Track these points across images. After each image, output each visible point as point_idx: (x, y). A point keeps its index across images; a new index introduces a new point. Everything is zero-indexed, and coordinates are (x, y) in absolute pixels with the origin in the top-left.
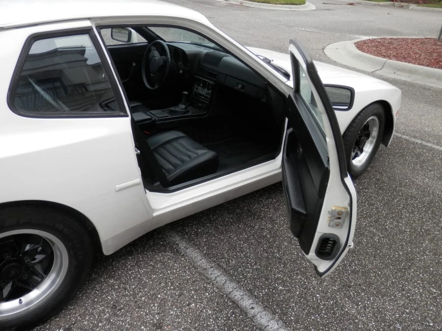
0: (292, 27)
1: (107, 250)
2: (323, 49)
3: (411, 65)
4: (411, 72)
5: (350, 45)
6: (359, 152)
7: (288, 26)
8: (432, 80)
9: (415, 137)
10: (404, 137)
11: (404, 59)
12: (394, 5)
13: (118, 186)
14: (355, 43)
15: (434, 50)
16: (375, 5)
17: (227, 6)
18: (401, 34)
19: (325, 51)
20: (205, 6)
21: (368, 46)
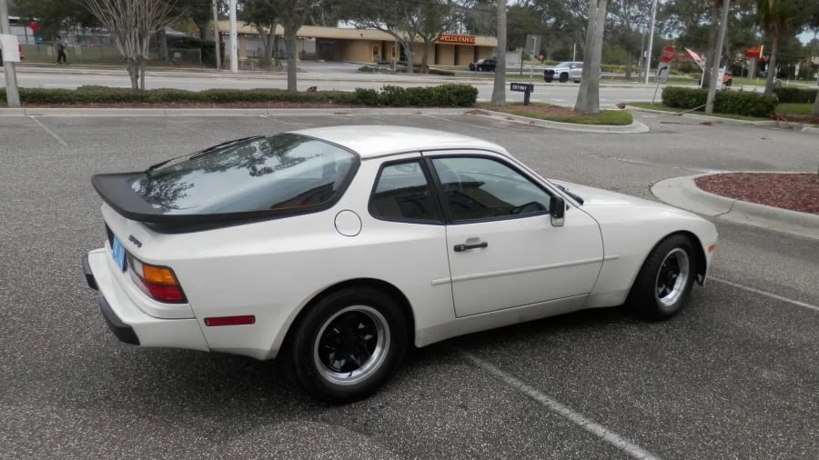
0: (609, 156)
1: (419, 343)
2: (650, 187)
3: (768, 207)
4: (768, 216)
5: (688, 182)
6: (668, 290)
7: (602, 156)
8: (798, 227)
9: (750, 286)
10: (736, 285)
11: (761, 200)
12: (777, 126)
13: (435, 281)
14: (695, 179)
15: (806, 188)
16: (746, 125)
17: (510, 126)
18: (774, 168)
19: (653, 189)
20: (477, 126)
21: (714, 183)
